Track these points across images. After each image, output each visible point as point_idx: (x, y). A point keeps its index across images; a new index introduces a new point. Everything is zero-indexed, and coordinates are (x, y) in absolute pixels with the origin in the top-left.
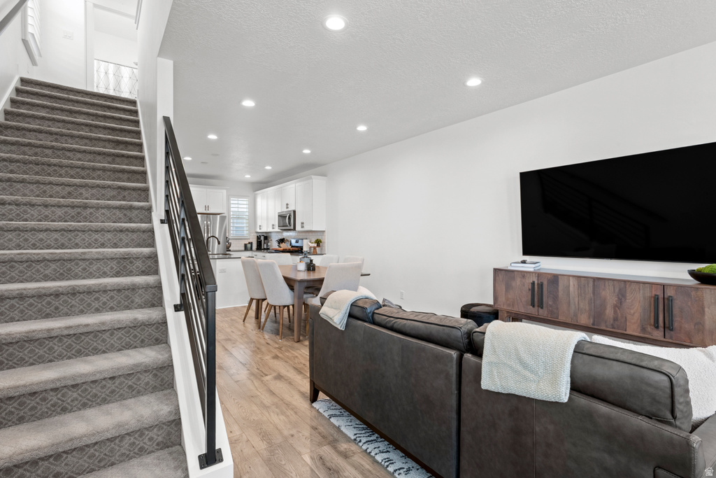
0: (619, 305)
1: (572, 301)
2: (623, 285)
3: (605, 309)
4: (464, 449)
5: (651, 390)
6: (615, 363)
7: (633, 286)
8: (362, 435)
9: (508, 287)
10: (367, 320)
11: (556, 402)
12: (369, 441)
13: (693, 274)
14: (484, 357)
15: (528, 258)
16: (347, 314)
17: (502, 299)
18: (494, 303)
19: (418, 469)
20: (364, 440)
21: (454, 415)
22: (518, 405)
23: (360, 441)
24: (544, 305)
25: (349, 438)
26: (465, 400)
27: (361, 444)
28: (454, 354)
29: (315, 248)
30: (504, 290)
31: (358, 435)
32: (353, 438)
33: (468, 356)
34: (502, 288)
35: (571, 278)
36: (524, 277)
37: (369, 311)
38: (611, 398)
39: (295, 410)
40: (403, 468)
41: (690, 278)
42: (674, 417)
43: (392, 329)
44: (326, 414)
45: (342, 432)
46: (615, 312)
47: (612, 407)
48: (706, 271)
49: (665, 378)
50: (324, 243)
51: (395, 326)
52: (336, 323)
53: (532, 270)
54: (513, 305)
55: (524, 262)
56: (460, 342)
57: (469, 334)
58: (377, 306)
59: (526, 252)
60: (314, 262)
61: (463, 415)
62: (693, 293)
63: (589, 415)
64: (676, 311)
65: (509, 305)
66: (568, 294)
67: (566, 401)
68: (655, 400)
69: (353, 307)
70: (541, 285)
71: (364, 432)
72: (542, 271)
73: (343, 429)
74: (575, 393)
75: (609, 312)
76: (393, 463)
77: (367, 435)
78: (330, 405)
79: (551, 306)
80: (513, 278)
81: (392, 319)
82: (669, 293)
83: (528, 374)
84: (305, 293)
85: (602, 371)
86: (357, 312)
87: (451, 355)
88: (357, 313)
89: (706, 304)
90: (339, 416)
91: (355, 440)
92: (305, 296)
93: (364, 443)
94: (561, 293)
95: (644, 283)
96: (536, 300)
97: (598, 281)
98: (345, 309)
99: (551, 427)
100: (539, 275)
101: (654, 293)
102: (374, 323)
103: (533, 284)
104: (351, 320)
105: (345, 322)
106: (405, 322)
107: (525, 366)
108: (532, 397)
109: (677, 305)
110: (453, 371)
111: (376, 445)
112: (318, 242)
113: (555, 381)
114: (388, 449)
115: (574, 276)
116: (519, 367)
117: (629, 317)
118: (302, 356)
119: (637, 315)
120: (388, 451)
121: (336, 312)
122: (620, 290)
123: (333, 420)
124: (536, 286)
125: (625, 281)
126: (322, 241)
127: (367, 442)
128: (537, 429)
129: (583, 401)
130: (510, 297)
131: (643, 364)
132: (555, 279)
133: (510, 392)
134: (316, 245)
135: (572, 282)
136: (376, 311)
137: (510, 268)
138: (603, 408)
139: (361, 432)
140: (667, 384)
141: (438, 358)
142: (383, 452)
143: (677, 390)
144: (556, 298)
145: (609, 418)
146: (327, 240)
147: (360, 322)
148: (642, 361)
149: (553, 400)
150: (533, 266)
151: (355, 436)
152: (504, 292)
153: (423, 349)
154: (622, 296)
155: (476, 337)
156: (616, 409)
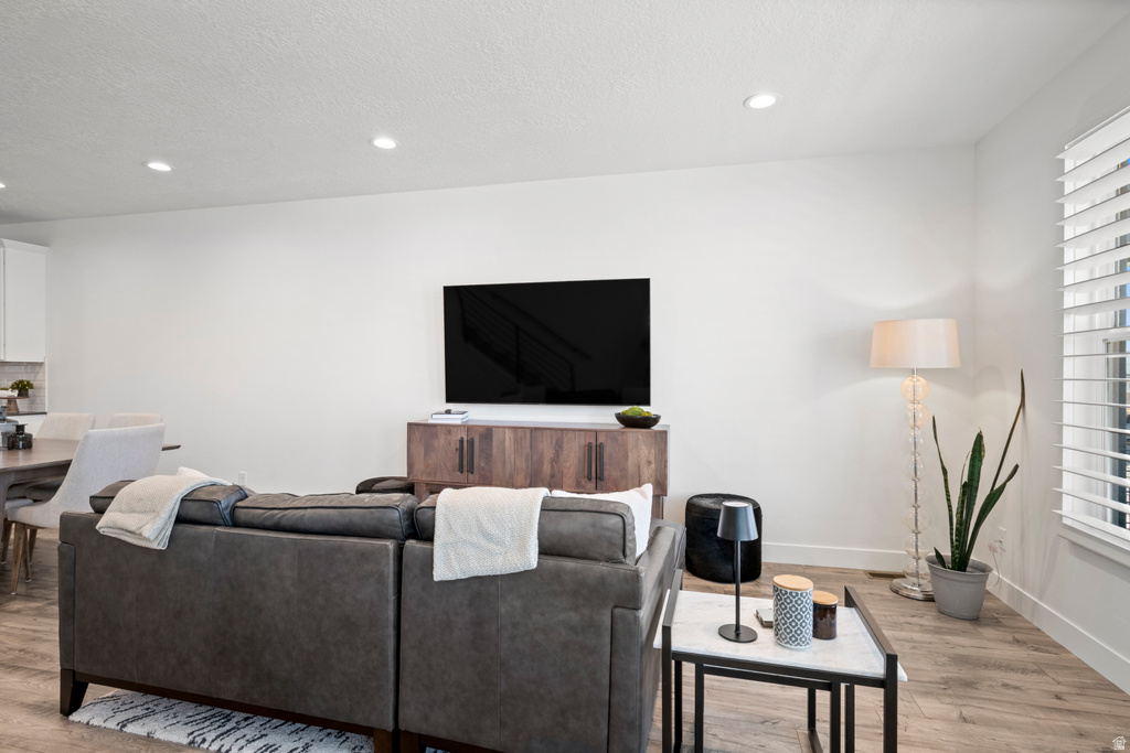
0: (555, 460)
1: (507, 460)
2: (560, 433)
3: (543, 465)
4: (404, 674)
5: (608, 534)
6: (579, 513)
7: (570, 435)
8: (205, 730)
9: (428, 449)
10: (221, 521)
11: (526, 571)
12: (222, 734)
13: (620, 418)
14: (435, 538)
15: (453, 406)
16: (173, 519)
17: (420, 467)
18: (408, 474)
19: (321, 740)
20: (210, 736)
21: (391, 631)
22: (481, 588)
23: (204, 740)
24: (476, 469)
25: (177, 744)
26: (409, 604)
27: (205, 746)
28: (390, 545)
29: (11, 400)
30: (423, 453)
31: (195, 734)
32: (185, 741)
33: (411, 543)
34: (420, 451)
35: (507, 430)
36: (449, 432)
37: (223, 505)
38: (575, 553)
39: (21, 744)
40: (296, 749)
41: (617, 422)
42: (625, 556)
43: (277, 528)
44: (112, 725)
45: (158, 741)
46: (552, 468)
47: (576, 560)
48: (630, 414)
49: (619, 519)
50: (42, 388)
51: (284, 522)
52: (147, 540)
53: (459, 422)
54: (435, 473)
55: (448, 412)
56: (397, 527)
57: (411, 514)
58: (238, 496)
59: (450, 398)
60: (27, 431)
61: (404, 626)
62: (620, 438)
63: (557, 575)
64: (606, 459)
65: (429, 474)
66: (504, 452)
67: (535, 566)
68: (611, 543)
69: (187, 503)
70: (471, 443)
71: (207, 723)
72: (469, 423)
73: (161, 735)
74: (542, 557)
75: (547, 468)
76: (276, 749)
77: (216, 726)
78: (116, 706)
79: (483, 469)
80: (435, 436)
81: (276, 512)
82: (601, 439)
83: (493, 546)
84: (8, 499)
85: (568, 526)
86: (194, 511)
87: (386, 546)
88: (194, 513)
89: (629, 447)
90: (146, 716)
91: (192, 742)
92: (8, 505)
93: (213, 741)
94: (495, 450)
95: (580, 430)
96: (465, 463)
97: (535, 431)
98: (170, 509)
99: (518, 603)
100: (469, 428)
101: (588, 441)
102: (236, 524)
103: (462, 441)
104: (181, 527)
105: (169, 533)
106: (302, 512)
107: (488, 536)
108: (499, 573)
109: (607, 451)
110: (390, 569)
111: (238, 734)
112: (23, 388)
113: (523, 548)
114: (263, 732)
115: (509, 428)
116: (483, 542)
117: (565, 471)
118: (10, 635)
119: (572, 468)
120: (262, 736)
121: (146, 518)
122: (557, 440)
123: (131, 729)
124: (465, 445)
125: (562, 430)
126: (35, 384)
127: (217, 737)
128: (503, 610)
129: (551, 562)
130: (430, 462)
131: (602, 509)
132: (488, 432)
133: (472, 575)
134: (15, 393)
135: (508, 435)
136: (239, 504)
137: (430, 422)
138: (569, 564)
139: (202, 726)
140: (621, 525)
141: (364, 556)
142: (254, 740)
143: (628, 528)
144: (488, 458)
145: (575, 572)
146: (46, 383)
147: (204, 529)
148: (601, 506)
149: (522, 570)
150: (461, 416)
151: (191, 738)
152: (422, 457)
153: (340, 549)
154: (559, 447)
155: (422, 516)
156: (581, 561)
